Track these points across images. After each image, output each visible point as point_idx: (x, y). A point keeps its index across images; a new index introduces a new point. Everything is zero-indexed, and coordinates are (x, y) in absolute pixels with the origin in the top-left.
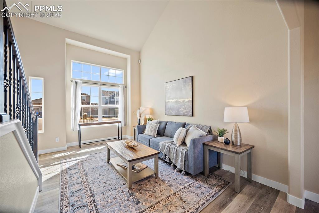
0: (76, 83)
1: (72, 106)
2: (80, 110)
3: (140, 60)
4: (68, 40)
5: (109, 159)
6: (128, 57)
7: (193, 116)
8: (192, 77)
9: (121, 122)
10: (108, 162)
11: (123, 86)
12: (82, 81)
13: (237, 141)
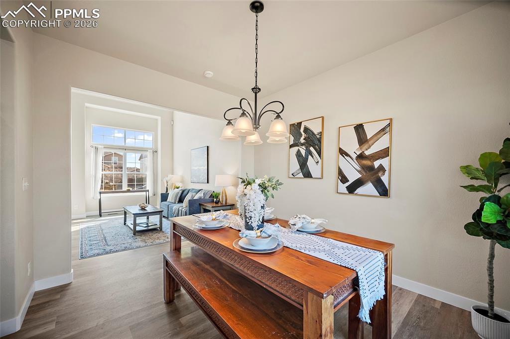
0: (97, 149)
1: (92, 172)
2: (101, 177)
3: (173, 121)
4: (87, 105)
5: (125, 221)
6: (159, 118)
7: (208, 183)
8: (208, 147)
9: (148, 191)
10: (125, 224)
11: (152, 151)
12: (103, 147)
13: (222, 201)
